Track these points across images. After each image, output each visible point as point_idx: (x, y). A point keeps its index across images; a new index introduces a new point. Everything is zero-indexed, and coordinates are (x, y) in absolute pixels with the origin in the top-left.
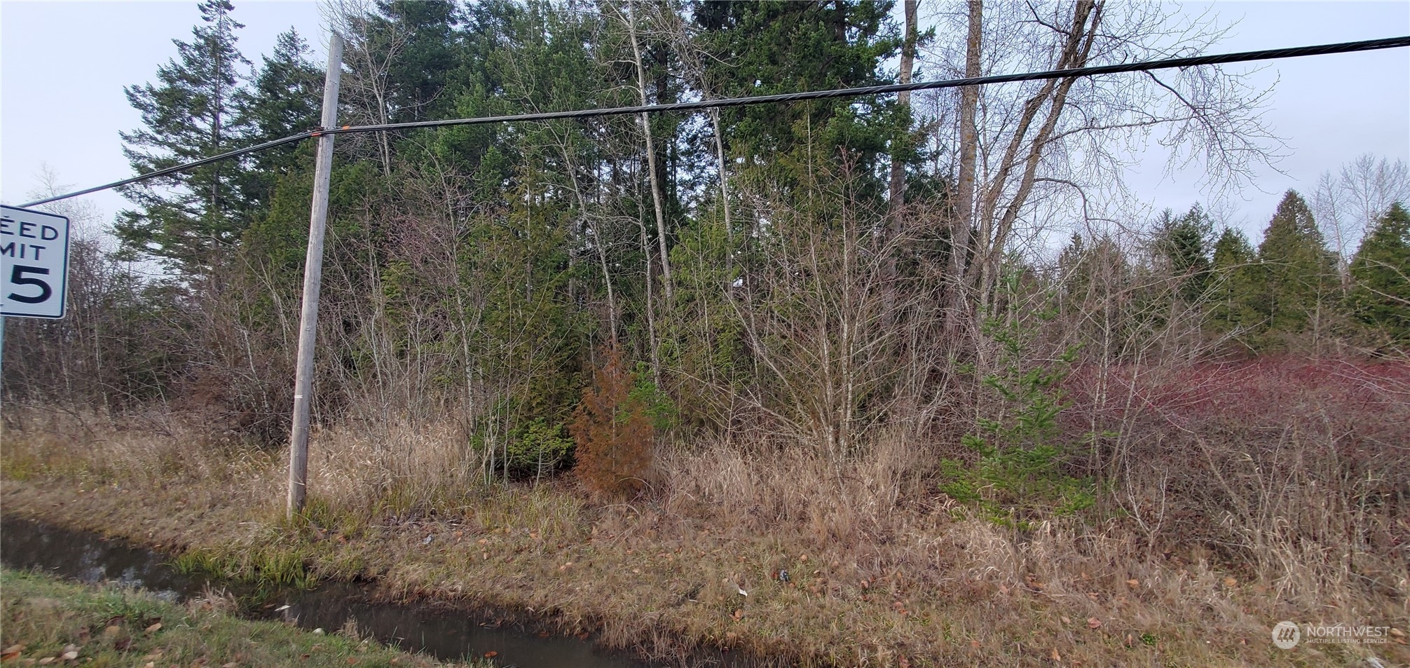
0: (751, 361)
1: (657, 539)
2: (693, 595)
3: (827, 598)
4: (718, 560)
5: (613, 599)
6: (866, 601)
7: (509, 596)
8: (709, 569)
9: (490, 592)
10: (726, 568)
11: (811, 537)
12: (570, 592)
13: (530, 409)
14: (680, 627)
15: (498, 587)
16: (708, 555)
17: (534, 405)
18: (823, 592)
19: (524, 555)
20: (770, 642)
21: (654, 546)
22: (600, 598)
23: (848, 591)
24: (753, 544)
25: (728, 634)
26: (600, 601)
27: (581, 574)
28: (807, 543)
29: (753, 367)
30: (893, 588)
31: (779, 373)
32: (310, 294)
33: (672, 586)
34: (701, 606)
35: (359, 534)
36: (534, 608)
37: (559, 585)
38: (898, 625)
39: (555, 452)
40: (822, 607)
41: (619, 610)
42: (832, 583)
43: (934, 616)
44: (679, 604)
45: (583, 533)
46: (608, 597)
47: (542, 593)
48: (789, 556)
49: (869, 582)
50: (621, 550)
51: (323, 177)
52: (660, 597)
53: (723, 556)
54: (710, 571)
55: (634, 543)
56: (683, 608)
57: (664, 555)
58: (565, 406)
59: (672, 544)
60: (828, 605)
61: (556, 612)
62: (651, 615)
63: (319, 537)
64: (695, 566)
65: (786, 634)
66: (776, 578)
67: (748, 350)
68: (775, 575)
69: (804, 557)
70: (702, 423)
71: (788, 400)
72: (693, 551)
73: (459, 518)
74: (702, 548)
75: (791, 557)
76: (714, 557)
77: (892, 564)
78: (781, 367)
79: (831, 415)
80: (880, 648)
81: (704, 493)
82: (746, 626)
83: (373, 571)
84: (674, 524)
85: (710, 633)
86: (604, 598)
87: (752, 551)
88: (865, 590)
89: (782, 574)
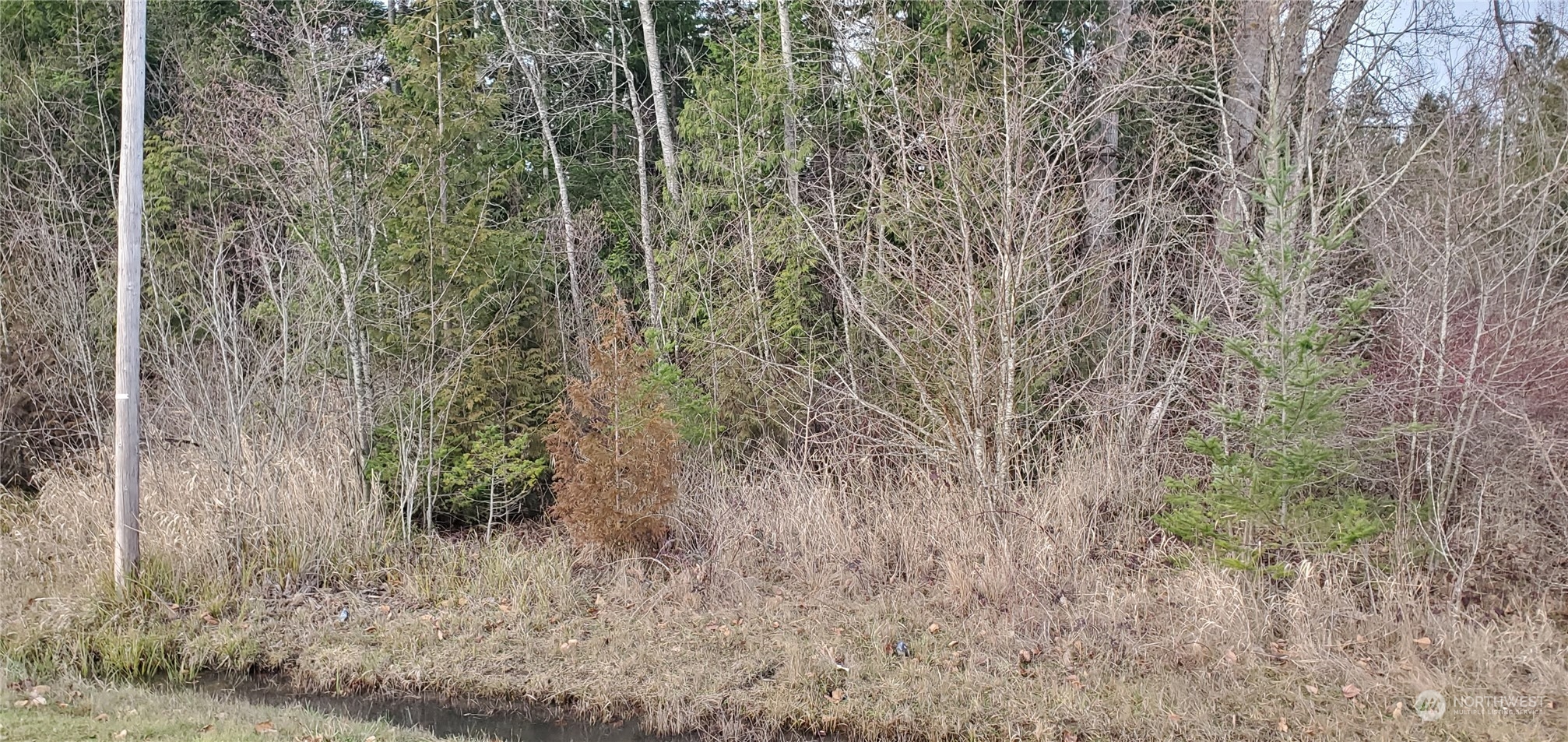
0: (837, 322)
1: (703, 607)
2: (769, 673)
3: (967, 672)
4: (801, 632)
5: (651, 682)
6: (1025, 676)
7: (493, 683)
8: (787, 645)
9: (465, 679)
10: (814, 642)
11: (946, 600)
12: (583, 675)
13: (464, 413)
14: (754, 712)
15: (474, 674)
16: (784, 626)
17: (470, 406)
18: (962, 666)
19: (500, 632)
20: (885, 723)
21: (697, 617)
22: (632, 682)
23: (1000, 665)
24: (853, 612)
25: (824, 717)
26: (630, 684)
27: (595, 653)
28: (939, 608)
29: (841, 332)
30: (1067, 658)
31: (890, 344)
32: (130, 231)
33: (736, 665)
34: (782, 686)
35: (232, 611)
36: (535, 695)
37: (565, 667)
38: (1068, 699)
39: (518, 484)
40: (960, 683)
41: (661, 695)
42: (976, 655)
43: (1121, 689)
44: (748, 685)
45: (582, 602)
46: (642, 680)
47: (544, 677)
48: (911, 625)
49: (1031, 653)
50: (648, 622)
51: (137, 36)
52: (721, 678)
53: (807, 627)
54: (791, 646)
55: (668, 613)
56: (756, 689)
57: (716, 627)
58: (520, 408)
59: (727, 613)
60: (968, 680)
61: (569, 699)
62: (710, 698)
63: (170, 616)
64: (767, 642)
65: (906, 713)
66: (891, 652)
67: (831, 303)
68: (891, 647)
69: (933, 627)
70: (756, 432)
71: (906, 388)
72: (760, 622)
73: (378, 588)
74: (774, 618)
75: (914, 627)
76: (794, 629)
77: (1069, 631)
78: (893, 334)
79: (978, 411)
80: (1039, 725)
81: (770, 542)
82: (848, 708)
83: (276, 658)
84: (728, 585)
85: (798, 716)
86: (637, 681)
87: (853, 619)
88: (1025, 662)
89: (900, 647)
